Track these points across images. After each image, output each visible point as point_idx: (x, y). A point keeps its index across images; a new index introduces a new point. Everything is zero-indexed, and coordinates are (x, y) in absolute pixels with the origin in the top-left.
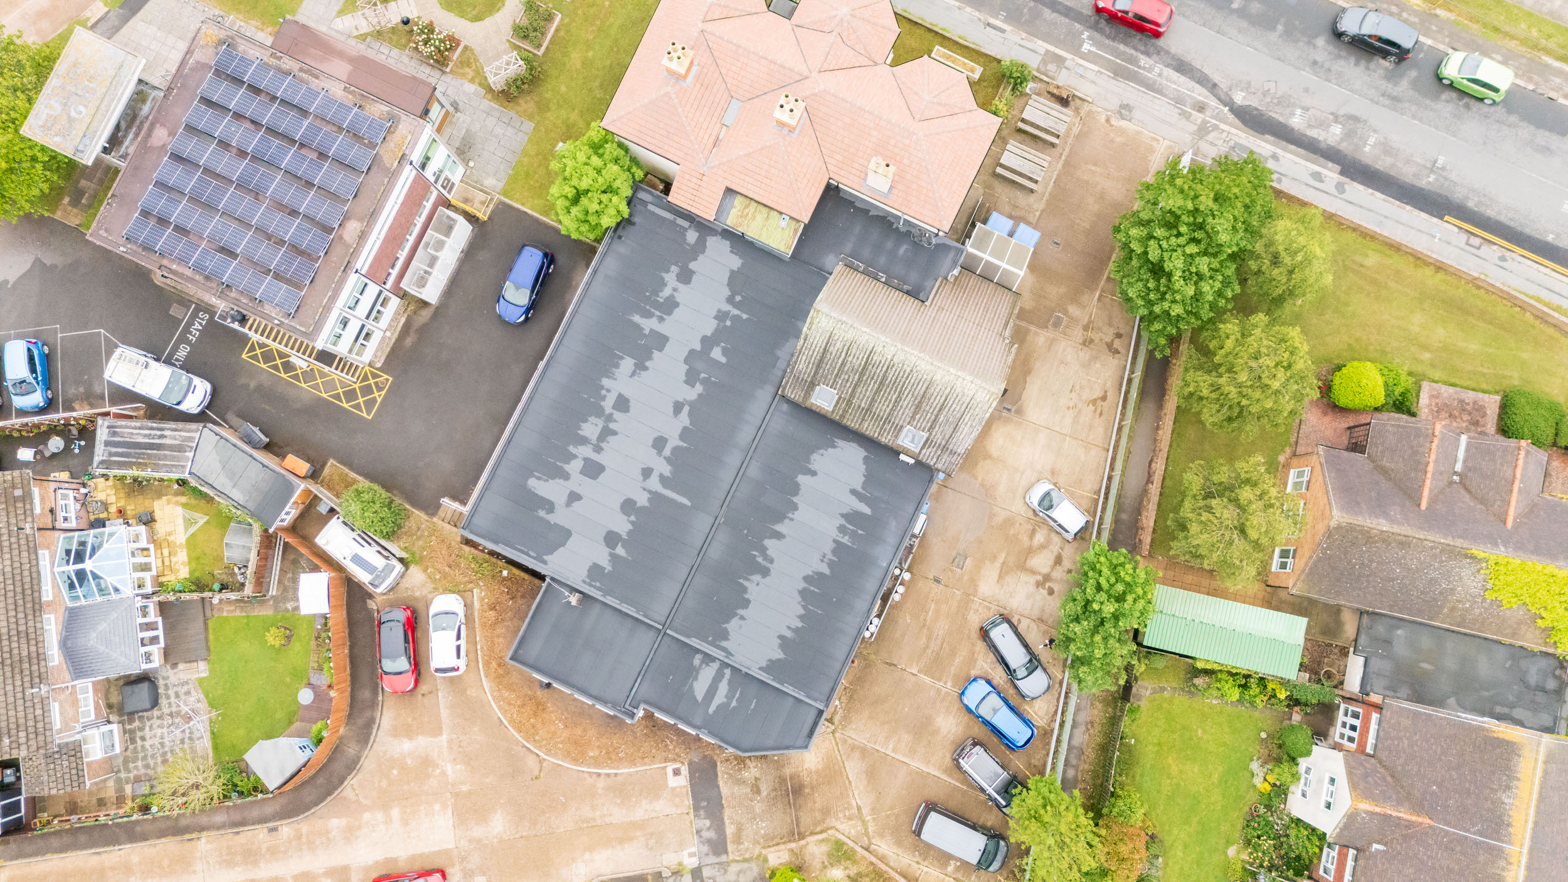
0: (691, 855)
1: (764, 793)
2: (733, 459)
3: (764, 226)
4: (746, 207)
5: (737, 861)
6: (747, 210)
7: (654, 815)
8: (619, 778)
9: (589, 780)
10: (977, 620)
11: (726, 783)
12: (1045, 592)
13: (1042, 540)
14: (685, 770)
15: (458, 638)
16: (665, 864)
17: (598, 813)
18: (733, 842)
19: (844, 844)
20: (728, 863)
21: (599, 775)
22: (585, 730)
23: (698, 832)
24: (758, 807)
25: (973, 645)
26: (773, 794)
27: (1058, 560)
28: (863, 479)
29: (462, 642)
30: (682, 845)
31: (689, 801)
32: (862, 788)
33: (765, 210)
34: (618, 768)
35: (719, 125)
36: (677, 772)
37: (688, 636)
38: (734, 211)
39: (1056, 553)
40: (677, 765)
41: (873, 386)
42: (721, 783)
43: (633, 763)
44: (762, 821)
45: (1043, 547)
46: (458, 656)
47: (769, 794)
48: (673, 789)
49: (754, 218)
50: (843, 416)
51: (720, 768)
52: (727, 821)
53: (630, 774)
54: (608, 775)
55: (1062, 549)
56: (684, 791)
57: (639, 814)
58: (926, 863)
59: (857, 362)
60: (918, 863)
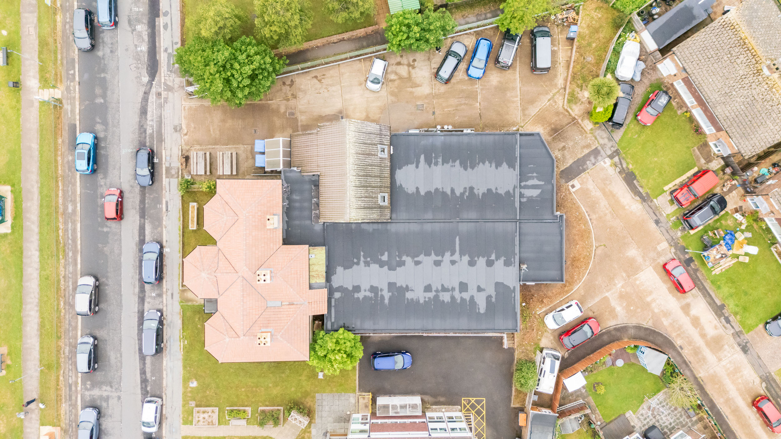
0: (605, 163)
1: (564, 144)
2: (428, 227)
3: (318, 264)
4: (313, 276)
5: (598, 142)
6: (315, 275)
7: (596, 187)
8: (588, 210)
9: (595, 222)
10: (443, 87)
11: (567, 163)
12: (416, 63)
13: (393, 75)
14: (570, 183)
15: (563, 310)
16: (614, 172)
17: (607, 212)
18: (591, 147)
19: (568, 99)
20: (601, 145)
21: (590, 219)
22: (575, 235)
23: (594, 165)
24: (571, 144)
25: (454, 84)
26: (562, 140)
27: (399, 64)
28: (409, 165)
29: (564, 307)
30: (603, 169)
31: (583, 175)
32: (540, 103)
33: (311, 267)
34: (584, 212)
35: (283, 307)
36: (573, 186)
37: (516, 209)
38: (318, 281)
39: (396, 66)
40: (570, 188)
41: (370, 179)
42: (569, 165)
43: (578, 207)
44: (576, 139)
45: (396, 73)
46: (571, 305)
47: (563, 142)
48: (581, 184)
49: (317, 271)
50: (387, 187)
51: (562, 168)
52: (583, 154)
53: (584, 206)
54: (589, 215)
55: (393, 64)
56: (579, 179)
57: (599, 194)
58: (558, 60)
59: (362, 192)
60: (560, 64)
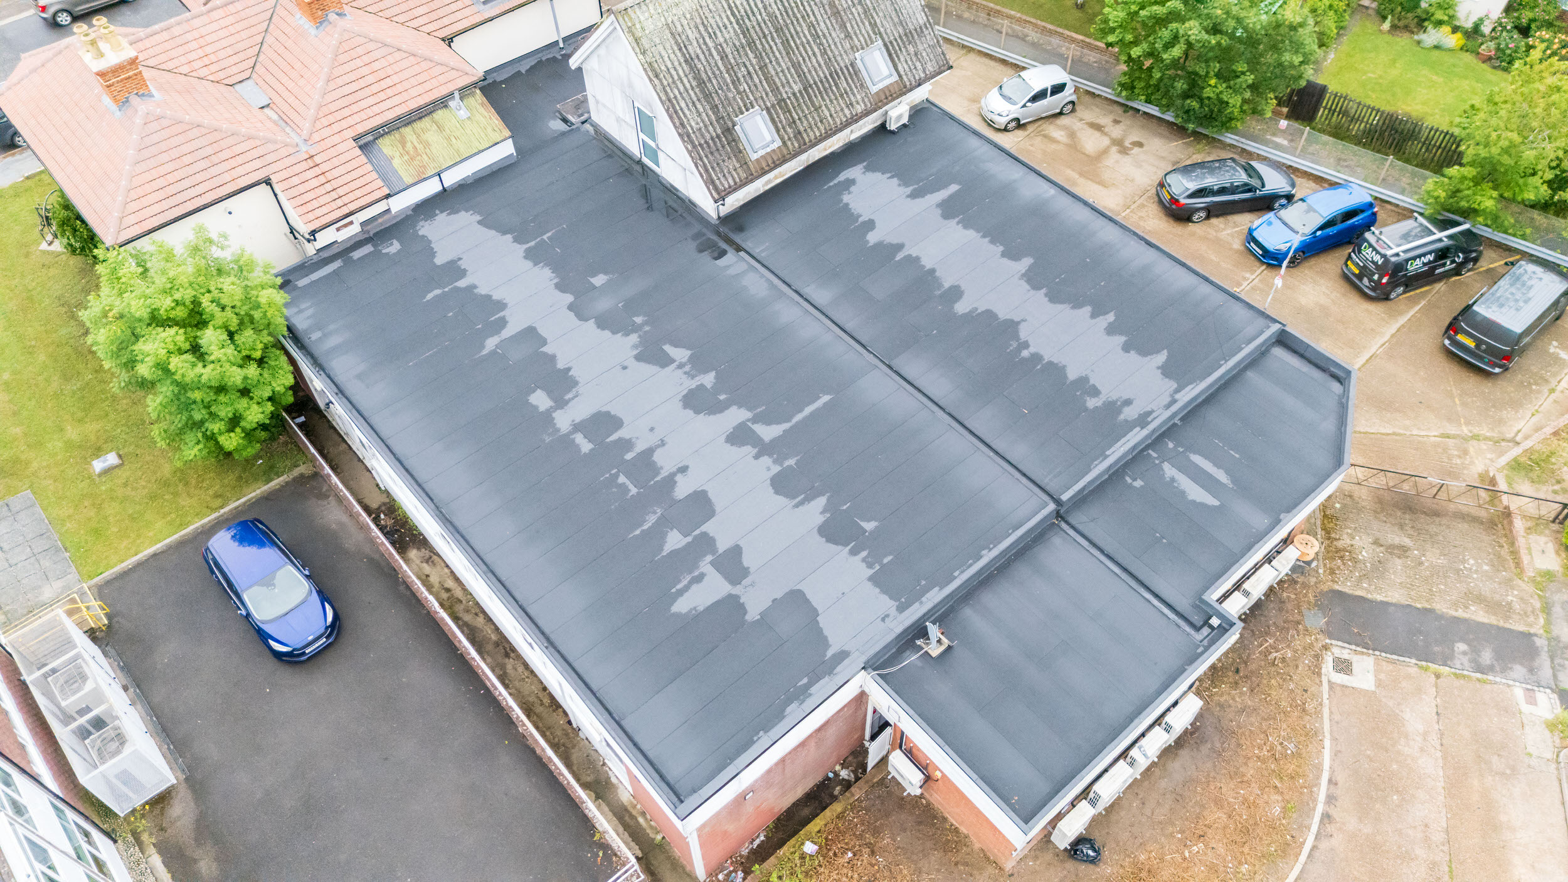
0: (1532, 699)
1: (1407, 542)
3: (448, 139)
4: (403, 143)
5: (1548, 622)
6: (409, 146)
7: (1434, 739)
8: (1340, 778)
9: (1337, 841)
11: (1379, 589)
12: (1136, 150)
13: (1063, 133)
14: (1341, 650)
16: (1549, 755)
17: (1420, 852)
18: (1507, 618)
19: (1515, 460)
20: (1554, 640)
21: (1326, 817)
22: (1218, 802)
23: (1480, 669)
24: (1433, 557)
27: (1097, 127)
30: (1507, 709)
31: (1410, 666)
32: (1407, 422)
34: (1319, 768)
36: (1344, 667)
38: (397, 163)
39: (1085, 126)
40: (1328, 666)
42: (1379, 598)
43: (1312, 735)
44: (1464, 561)
45: (1072, 135)
48: (1379, 684)
49: (427, 145)
51: (1347, 587)
52: (1460, 613)
53: (1336, 754)
54: (1331, 799)
55: (1081, 120)
56: (1386, 666)
57: (1430, 766)
58: (1554, 383)
60: (1552, 391)
